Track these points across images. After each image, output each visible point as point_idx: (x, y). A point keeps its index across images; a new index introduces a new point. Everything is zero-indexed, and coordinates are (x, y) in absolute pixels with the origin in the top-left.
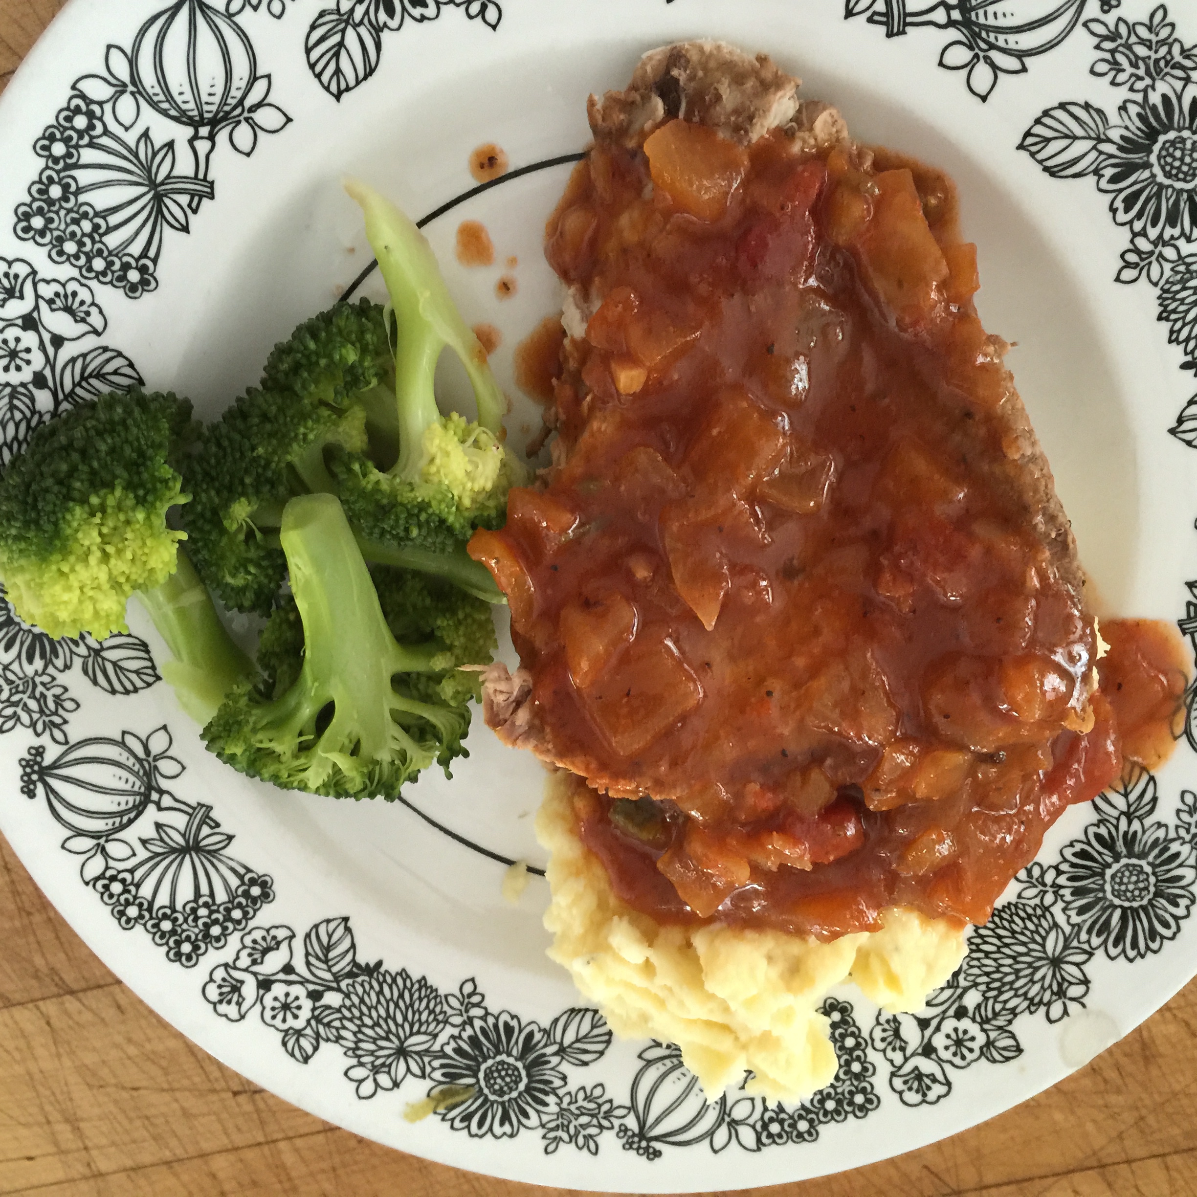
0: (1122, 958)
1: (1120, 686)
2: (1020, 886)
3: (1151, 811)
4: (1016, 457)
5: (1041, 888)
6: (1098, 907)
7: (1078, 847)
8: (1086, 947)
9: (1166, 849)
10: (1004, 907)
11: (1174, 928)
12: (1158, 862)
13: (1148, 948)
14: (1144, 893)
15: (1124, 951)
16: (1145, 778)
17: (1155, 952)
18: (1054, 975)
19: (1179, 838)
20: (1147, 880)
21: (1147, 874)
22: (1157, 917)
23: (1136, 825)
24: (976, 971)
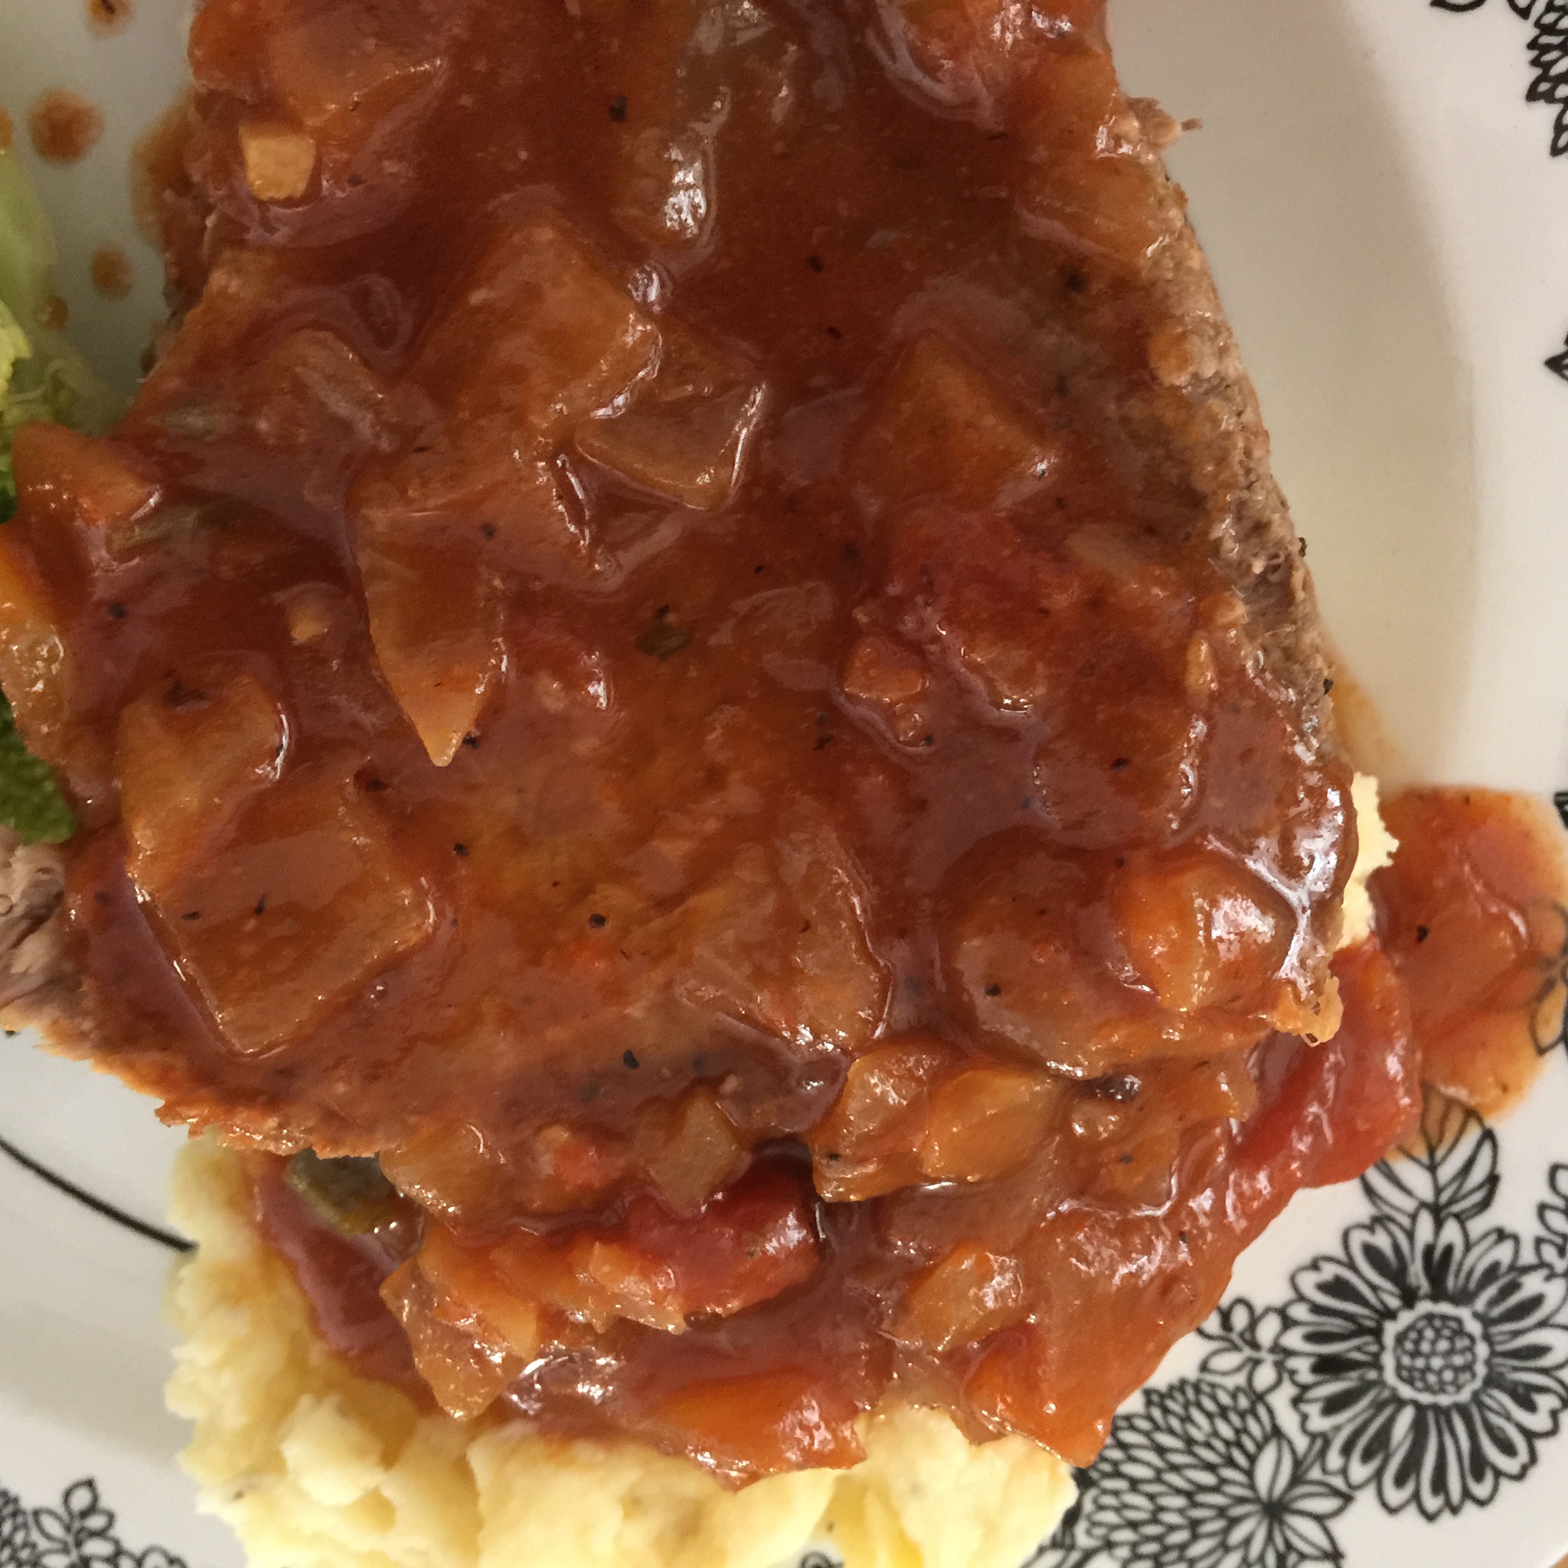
0: (1412, 1511)
1: (1423, 933)
2: (1203, 1348)
3: (1485, 1204)
4: (1182, 379)
5: (1248, 1352)
6: (1364, 1402)
7: (1329, 1272)
8: (1338, 1482)
9: (1514, 1287)
10: (1171, 1388)
11: (1523, 1455)
12: (1496, 1312)
13: (1466, 1494)
14: (1464, 1377)
15: (1416, 1497)
16: (1473, 1133)
17: (1481, 1503)
18: (1270, 1538)
19: (1542, 1264)
20: (1470, 1349)
21: (1472, 1338)
22: (1490, 1429)
23: (1451, 1233)
24: (1110, 1517)
